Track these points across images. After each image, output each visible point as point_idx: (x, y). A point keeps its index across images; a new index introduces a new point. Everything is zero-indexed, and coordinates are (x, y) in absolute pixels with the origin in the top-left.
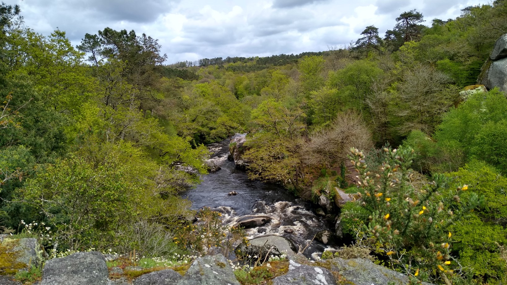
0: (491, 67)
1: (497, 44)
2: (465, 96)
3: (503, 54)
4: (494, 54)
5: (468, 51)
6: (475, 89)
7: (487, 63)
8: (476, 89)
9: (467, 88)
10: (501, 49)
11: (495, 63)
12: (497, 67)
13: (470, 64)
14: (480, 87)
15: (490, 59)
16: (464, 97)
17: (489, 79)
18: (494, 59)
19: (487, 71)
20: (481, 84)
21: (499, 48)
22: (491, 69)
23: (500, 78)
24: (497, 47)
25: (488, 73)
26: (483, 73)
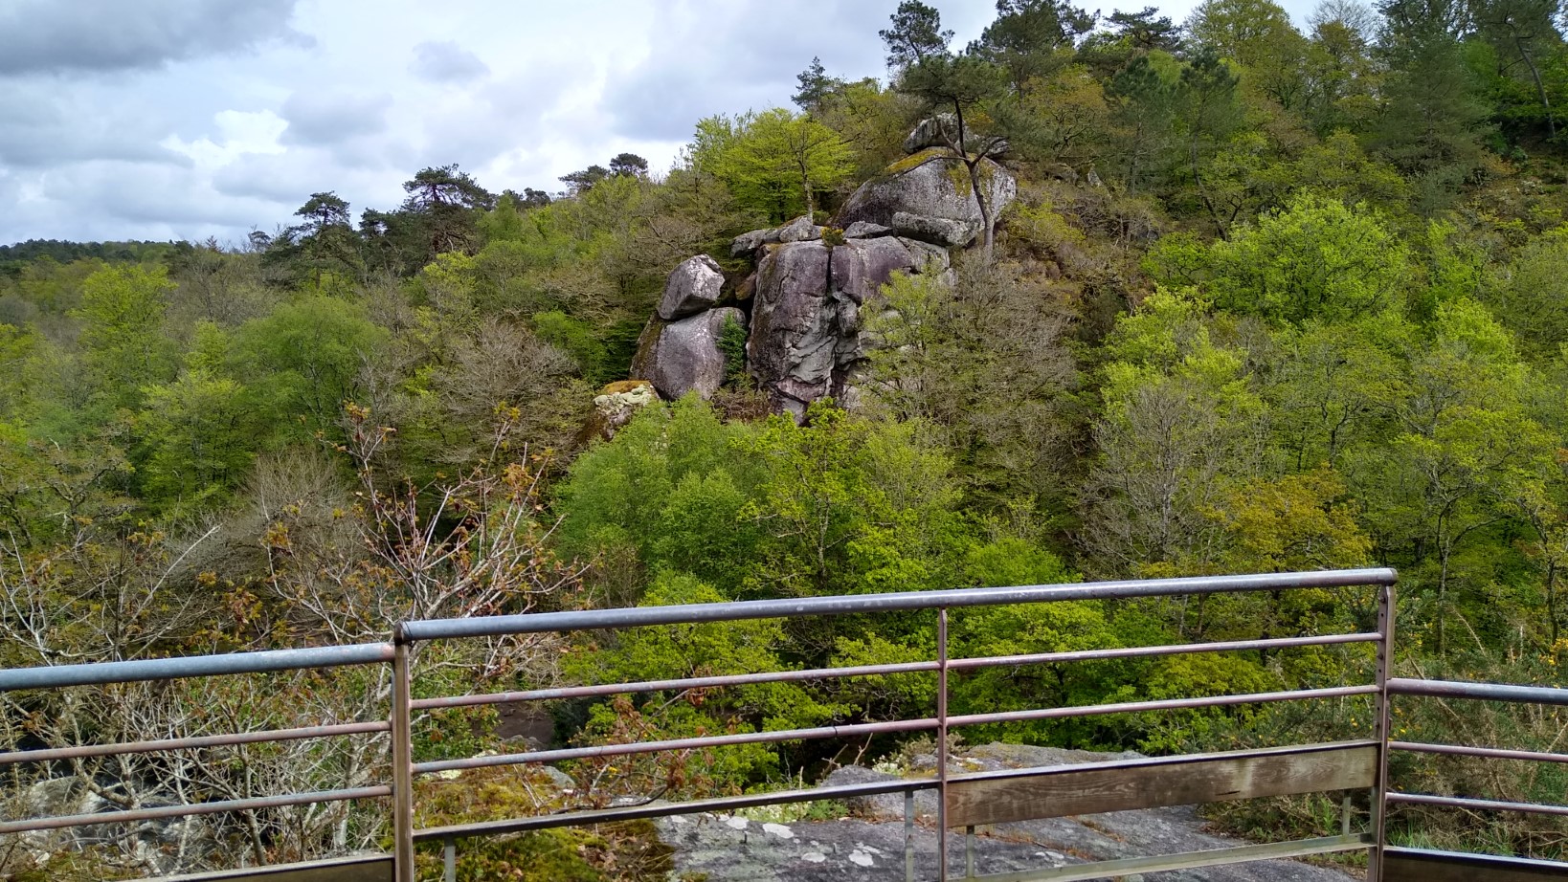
0: (662, 337)
1: (673, 283)
2: (609, 408)
3: (687, 308)
4: (667, 306)
5: (605, 293)
6: (630, 391)
7: (651, 325)
8: (633, 390)
9: (612, 389)
10: (684, 296)
11: (671, 328)
12: (675, 338)
13: (612, 328)
14: (641, 387)
15: (658, 318)
16: (608, 412)
17: (659, 366)
18: (669, 317)
19: (654, 347)
20: (641, 378)
21: (679, 293)
22: (662, 342)
23: (685, 365)
24: (672, 289)
25: (656, 352)
26: (644, 353)
